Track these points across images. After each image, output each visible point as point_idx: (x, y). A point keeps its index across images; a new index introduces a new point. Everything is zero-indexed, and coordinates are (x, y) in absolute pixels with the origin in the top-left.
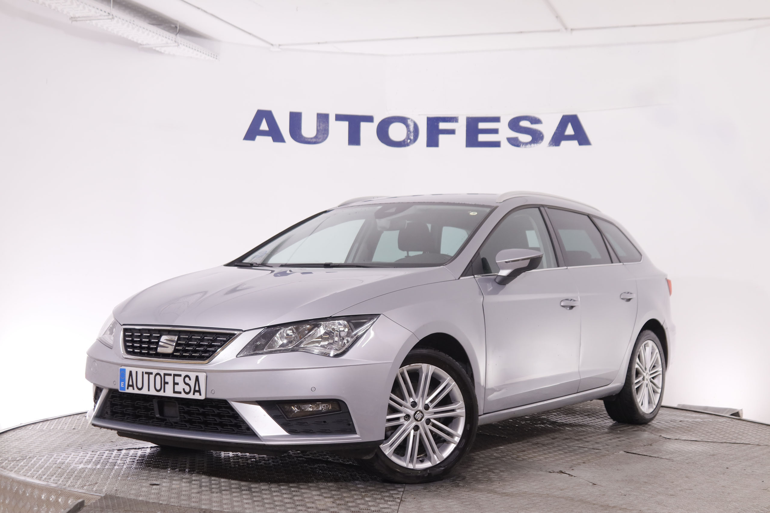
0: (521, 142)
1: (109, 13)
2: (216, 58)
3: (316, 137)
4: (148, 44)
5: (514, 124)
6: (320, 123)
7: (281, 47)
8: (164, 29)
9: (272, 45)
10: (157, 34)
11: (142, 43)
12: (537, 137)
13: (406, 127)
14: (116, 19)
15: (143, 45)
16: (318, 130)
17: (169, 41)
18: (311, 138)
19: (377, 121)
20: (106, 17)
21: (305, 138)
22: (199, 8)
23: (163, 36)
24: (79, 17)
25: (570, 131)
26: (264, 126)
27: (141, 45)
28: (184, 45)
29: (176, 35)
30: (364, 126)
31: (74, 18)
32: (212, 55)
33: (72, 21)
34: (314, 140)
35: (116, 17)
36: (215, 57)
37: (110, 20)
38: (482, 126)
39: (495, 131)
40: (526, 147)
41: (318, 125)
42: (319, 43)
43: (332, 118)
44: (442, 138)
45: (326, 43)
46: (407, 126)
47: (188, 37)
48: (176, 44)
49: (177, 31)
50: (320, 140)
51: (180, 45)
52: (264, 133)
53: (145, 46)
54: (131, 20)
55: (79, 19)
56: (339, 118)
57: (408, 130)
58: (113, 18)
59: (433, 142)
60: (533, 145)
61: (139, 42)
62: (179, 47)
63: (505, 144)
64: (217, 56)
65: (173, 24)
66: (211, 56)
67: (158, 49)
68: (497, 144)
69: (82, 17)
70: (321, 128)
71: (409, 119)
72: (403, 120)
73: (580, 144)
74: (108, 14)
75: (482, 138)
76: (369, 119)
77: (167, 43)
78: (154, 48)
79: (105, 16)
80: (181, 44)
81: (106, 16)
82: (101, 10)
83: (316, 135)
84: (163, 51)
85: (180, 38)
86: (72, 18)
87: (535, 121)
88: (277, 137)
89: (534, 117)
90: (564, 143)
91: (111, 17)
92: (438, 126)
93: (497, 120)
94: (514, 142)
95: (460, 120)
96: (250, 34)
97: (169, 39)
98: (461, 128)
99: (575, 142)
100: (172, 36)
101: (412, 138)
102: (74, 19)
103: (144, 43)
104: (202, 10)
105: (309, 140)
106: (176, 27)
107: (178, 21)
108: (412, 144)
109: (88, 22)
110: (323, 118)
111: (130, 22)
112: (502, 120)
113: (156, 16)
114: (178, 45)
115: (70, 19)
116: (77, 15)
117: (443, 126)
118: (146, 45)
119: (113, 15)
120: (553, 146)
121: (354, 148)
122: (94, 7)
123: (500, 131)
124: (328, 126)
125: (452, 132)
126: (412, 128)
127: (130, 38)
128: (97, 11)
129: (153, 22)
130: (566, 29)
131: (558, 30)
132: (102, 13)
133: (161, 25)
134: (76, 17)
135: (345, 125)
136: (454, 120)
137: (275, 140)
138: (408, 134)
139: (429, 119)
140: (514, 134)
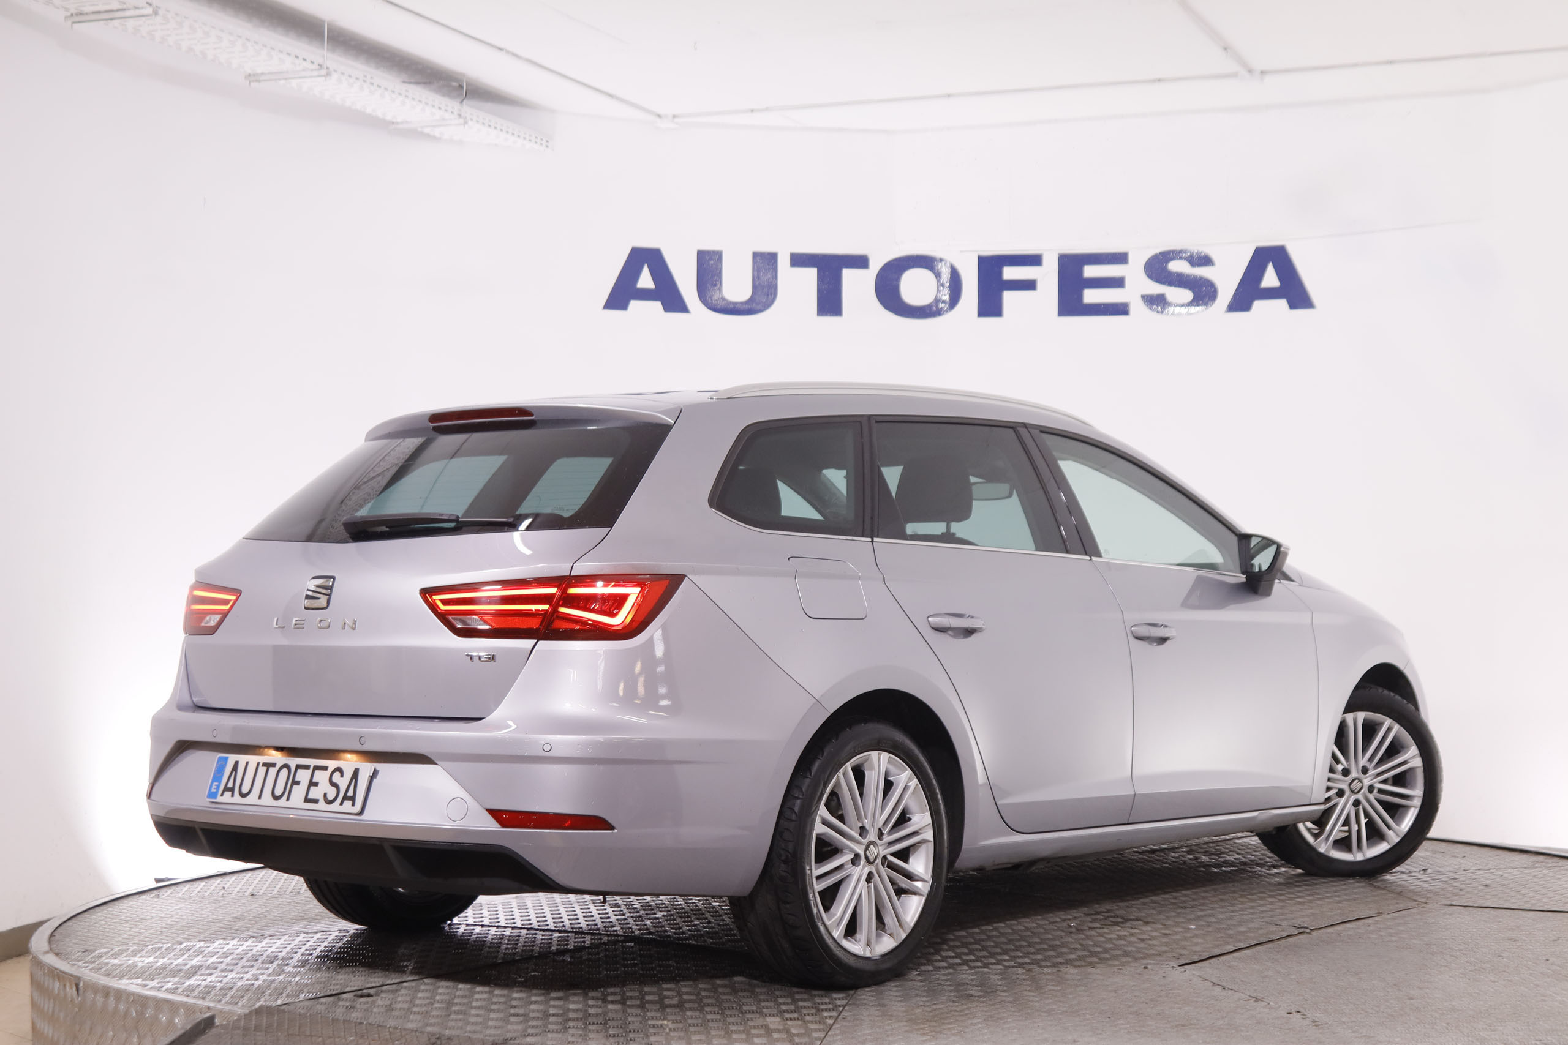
0: (1170, 304)
1: (320, 65)
2: (547, 146)
3: (751, 300)
4: (407, 122)
5: (1157, 268)
6: (758, 272)
7: (676, 120)
8: (436, 91)
9: (659, 116)
10: (420, 101)
13: (936, 277)
14: (335, 76)
15: (397, 123)
16: (754, 287)
17: (447, 115)
18: (742, 303)
19: (875, 266)
20: (315, 73)
21: (727, 302)
23: (433, 106)
24: (262, 74)
26: (646, 281)
27: (393, 123)
28: (478, 122)
29: (461, 102)
30: (849, 275)
31: (254, 75)
32: (539, 141)
33: (250, 82)
34: (747, 307)
35: (335, 71)
36: (544, 142)
37: (323, 78)
38: (1090, 271)
39: (1117, 283)
40: (1180, 314)
41: (755, 278)
42: (752, 111)
43: (784, 262)
44: (1009, 297)
45: (767, 109)
46: (938, 275)
47: (485, 105)
48: (461, 121)
49: (462, 94)
50: (759, 307)
51: (470, 123)
52: (645, 295)
53: (399, 126)
54: (366, 76)
55: (262, 78)
56: (799, 260)
57: (941, 284)
58: (328, 74)
59: (990, 306)
60: (1195, 309)
61: (388, 118)
62: (466, 126)
63: (1137, 307)
64: (547, 142)
65: (456, 80)
66: (536, 142)
67: (427, 130)
68: (1120, 310)
69: (269, 73)
70: (762, 280)
71: (941, 260)
72: (926, 262)
73: (1292, 306)
74: (318, 67)
75: (1091, 296)
76: (860, 262)
77: (444, 119)
78: (420, 129)
79: (312, 70)
80: (471, 119)
81: (315, 70)
82: (304, 60)
83: (752, 295)
84: (437, 135)
85: (468, 109)
86: (250, 75)
87: (1201, 260)
88: (673, 301)
89: (1198, 253)
90: (1258, 305)
91: (324, 72)
92: (1000, 274)
93: (1120, 258)
94: (1156, 303)
95: (1045, 260)
96: (611, 96)
97: (446, 110)
98: (1047, 276)
99: (1283, 303)
100: (452, 104)
101: (946, 298)
102: (252, 77)
103: (399, 120)
104: (508, 52)
105: (738, 306)
106: (461, 87)
107: (464, 75)
108: (947, 313)
109: (282, 82)
110: (765, 262)
111: (364, 81)
112: (1131, 258)
113: (419, 68)
114: (466, 123)
115: (246, 78)
116: (259, 71)
117: (1010, 273)
118: (402, 123)
119: (328, 68)
120: (1237, 310)
121: (829, 320)
122: (289, 54)
123: (1127, 282)
124: (775, 277)
125: (1029, 285)
126: (946, 277)
127: (369, 111)
128: (297, 61)
129: (412, 81)
130: (1250, 71)
131: (1235, 75)
132: (307, 65)
133: (430, 83)
134: (257, 75)
135: (811, 275)
136: (1034, 260)
137: (667, 308)
138: (938, 291)
139: (982, 260)
140: (1156, 289)
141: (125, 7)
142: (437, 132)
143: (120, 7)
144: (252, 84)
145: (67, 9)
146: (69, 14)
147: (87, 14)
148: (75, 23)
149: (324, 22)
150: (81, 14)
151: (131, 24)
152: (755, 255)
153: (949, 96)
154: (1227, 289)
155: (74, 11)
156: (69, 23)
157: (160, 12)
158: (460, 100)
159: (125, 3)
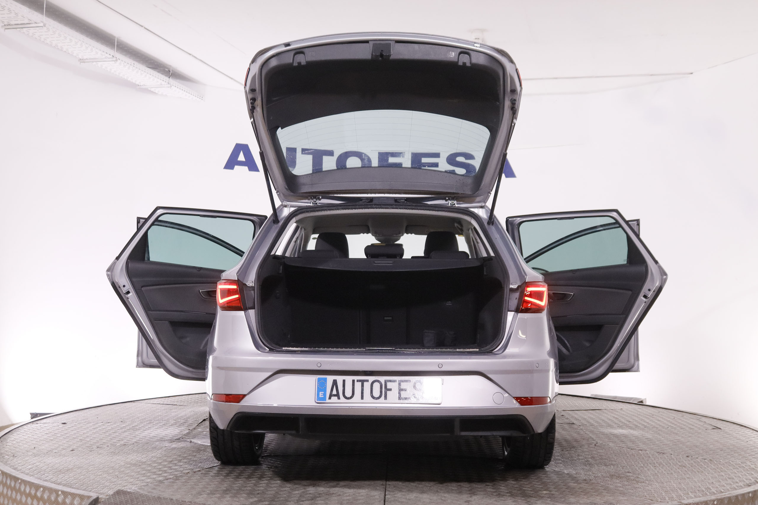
1: (113, 56)
4: (145, 85)
8: (158, 72)
11: (139, 84)
13: (361, 161)
14: (119, 61)
15: (140, 86)
17: (163, 83)
19: (337, 155)
20: (111, 59)
22: (190, 54)
23: (158, 78)
24: (87, 59)
26: (242, 157)
29: (169, 78)
30: (326, 159)
31: (82, 59)
32: (199, 97)
35: (119, 59)
37: (113, 62)
39: (436, 165)
47: (179, 80)
48: (169, 86)
49: (170, 74)
51: (172, 86)
52: (241, 163)
53: (142, 87)
54: (131, 63)
55: (86, 61)
56: (305, 151)
58: (116, 60)
61: (137, 83)
62: (171, 88)
64: (202, 97)
65: (167, 68)
67: (152, 90)
69: (90, 59)
74: (112, 57)
76: (330, 153)
77: (161, 85)
78: (149, 89)
79: (109, 58)
80: (173, 85)
81: (111, 58)
82: (107, 53)
84: (157, 92)
85: (172, 81)
86: (80, 59)
88: (252, 166)
91: (114, 59)
93: (437, 155)
96: (232, 79)
97: (163, 80)
100: (166, 78)
102: (82, 61)
103: (142, 84)
104: (193, 56)
106: (170, 71)
107: (171, 66)
109: (95, 63)
110: (291, 152)
111: (131, 65)
113: (153, 61)
114: (171, 86)
116: (85, 57)
119: (116, 58)
122: (100, 50)
127: (129, 79)
128: (103, 53)
129: (150, 66)
132: (108, 56)
133: (157, 69)
134: (84, 59)
135: (310, 157)
137: (250, 169)
140: (451, 168)
141: (31, 22)
142: (157, 90)
143: (28, 22)
144: (81, 63)
145: (3, 22)
146: (4, 25)
147: (12, 25)
148: (6, 29)
149: (115, 38)
150: (10, 25)
151: (32, 31)
152: (287, 149)
155: (6, 23)
156: (4, 29)
157: (47, 26)
158: (169, 76)
159: (31, 20)
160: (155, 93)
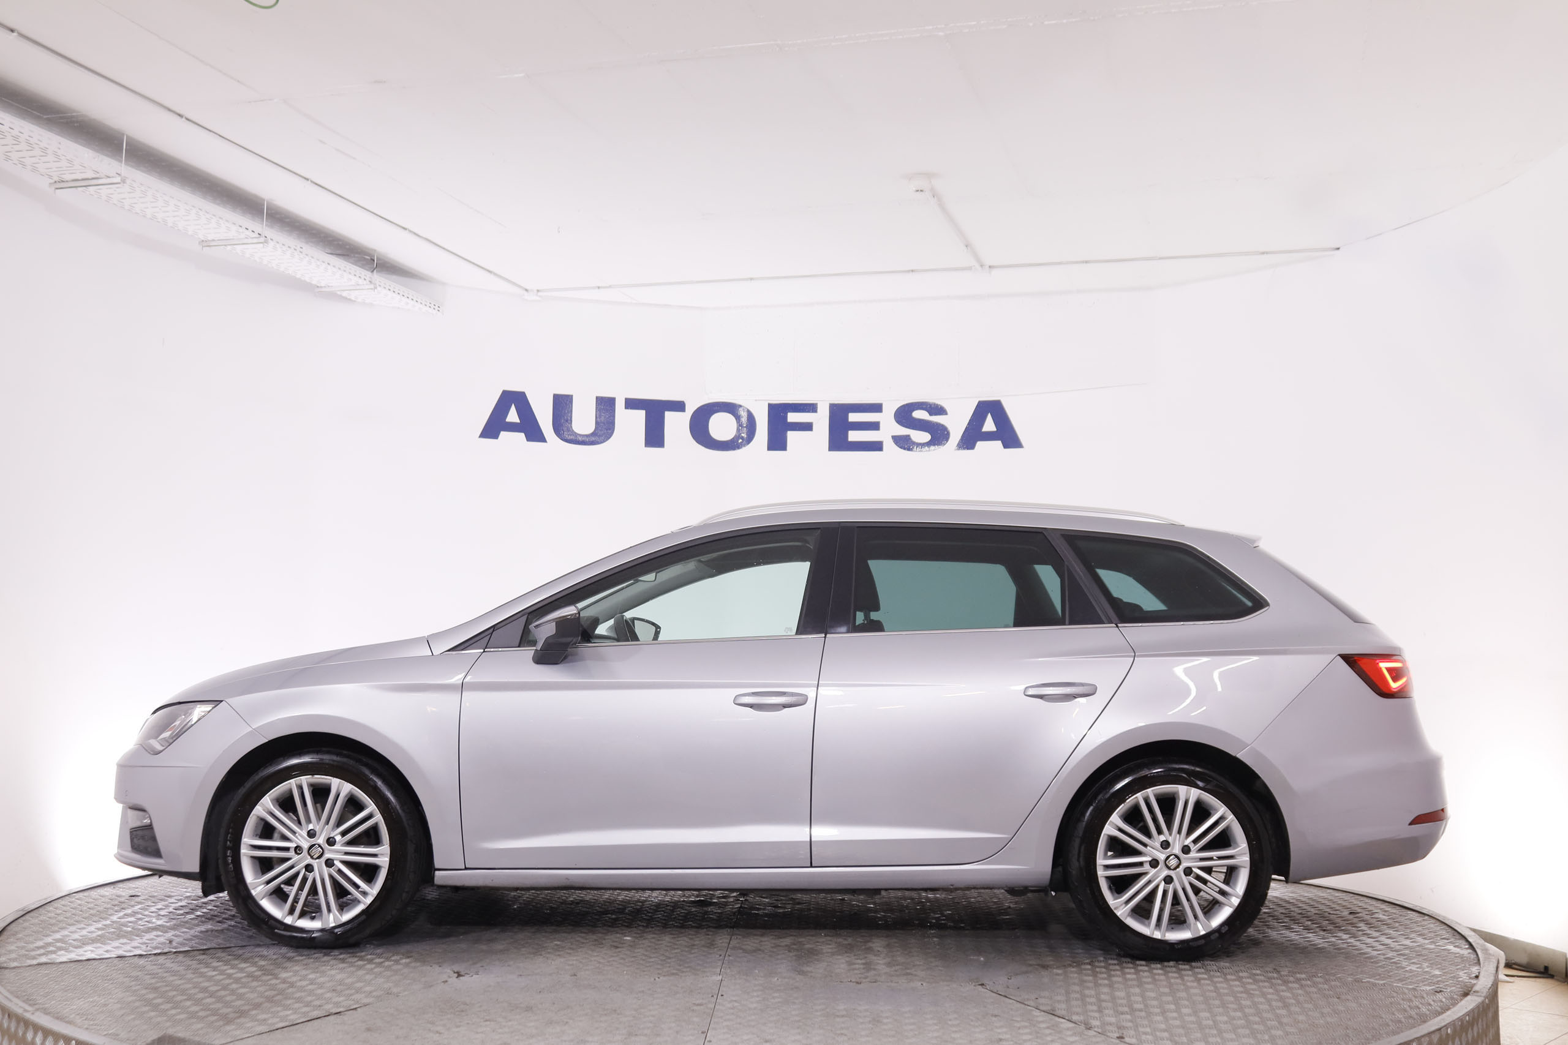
0: (914, 443)
1: (259, 234)
2: (439, 311)
3: (593, 434)
4: (329, 286)
5: (904, 416)
6: (600, 411)
7: (539, 294)
8: (355, 263)
9: (526, 290)
10: (341, 269)
11: (319, 285)
12: (939, 435)
13: (736, 419)
14: (271, 244)
15: (321, 287)
16: (597, 423)
17: (361, 281)
18: (587, 436)
19: (690, 409)
20: (255, 241)
21: (576, 434)
22: (405, 229)
23: (350, 274)
24: (213, 240)
25: (989, 425)
26: (513, 416)
27: (317, 287)
28: (384, 288)
29: (373, 271)
30: (669, 416)
31: (206, 241)
32: (432, 306)
33: (203, 247)
34: (594, 439)
35: (269, 239)
36: (436, 307)
37: (262, 245)
38: (853, 417)
39: (874, 426)
40: (921, 451)
41: (598, 416)
42: (599, 288)
43: (620, 405)
44: (792, 436)
45: (610, 287)
46: (738, 418)
47: (394, 277)
48: (372, 286)
49: (373, 266)
50: (600, 439)
51: (379, 288)
52: (512, 427)
53: (323, 290)
54: (294, 246)
55: (212, 243)
56: (631, 404)
57: (740, 425)
58: (266, 242)
59: (777, 442)
60: (932, 448)
61: (314, 282)
62: (376, 290)
63: (889, 445)
65: (369, 255)
66: (429, 307)
67: (345, 294)
68: (877, 446)
69: (218, 240)
70: (603, 419)
71: (740, 406)
72: (730, 408)
73: (1006, 446)
74: (258, 236)
75: (854, 436)
76: (679, 406)
77: (358, 285)
78: (339, 293)
79: (253, 238)
80: (380, 286)
81: (255, 238)
82: (247, 229)
83: (595, 430)
84: (353, 299)
85: (377, 277)
86: (203, 241)
87: (937, 410)
88: (534, 433)
89: (935, 404)
90: (979, 444)
91: (262, 239)
92: (786, 418)
93: (877, 408)
94: (903, 442)
95: (819, 409)
96: (490, 272)
97: (360, 278)
98: (821, 420)
99: (998, 444)
100: (365, 274)
101: (743, 436)
102: (205, 244)
103: (323, 284)
104: (410, 231)
105: (583, 439)
106: (375, 259)
107: (375, 250)
108: (744, 446)
109: (229, 248)
110: (606, 405)
111: (295, 249)
112: (884, 408)
113: (340, 243)
114: (376, 288)
115: (199, 243)
116: (209, 238)
117: (793, 417)
118: (325, 287)
119: (266, 237)
120: (964, 449)
121: (656, 451)
122: (234, 224)
123: (882, 426)
124: (614, 417)
125: (807, 427)
126: (744, 420)
127: (299, 275)
128: (241, 230)
129: (335, 253)
130: (982, 266)
131: (970, 268)
132: (249, 233)
133: (348, 255)
134: (209, 241)
135: (641, 415)
136: (811, 408)
137: (530, 438)
138: (738, 430)
139: (771, 407)
140: (903, 431)
141: (97, 176)
142: (352, 295)
143: (94, 176)
144: (204, 248)
145: (50, 177)
146: (53, 181)
147: (67, 181)
148: (57, 189)
149: (264, 200)
150: (63, 181)
151: (104, 191)
152: (597, 398)
153: (751, 279)
154: (956, 433)
155: (56, 179)
156: (54, 189)
157: (128, 181)
159: (98, 173)
160: (350, 299)
